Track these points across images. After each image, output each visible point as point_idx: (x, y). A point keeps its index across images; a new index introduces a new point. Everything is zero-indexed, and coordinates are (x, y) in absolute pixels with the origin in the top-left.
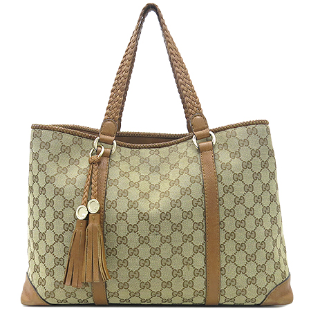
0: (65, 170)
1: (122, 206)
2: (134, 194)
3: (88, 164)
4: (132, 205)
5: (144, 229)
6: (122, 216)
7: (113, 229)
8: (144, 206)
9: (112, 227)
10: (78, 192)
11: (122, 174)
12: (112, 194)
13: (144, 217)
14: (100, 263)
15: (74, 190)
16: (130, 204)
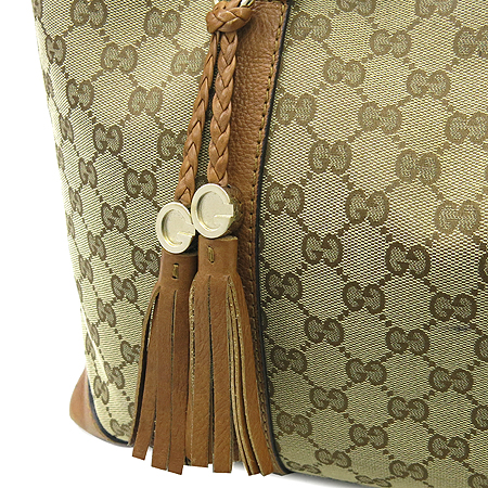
0: (128, 59)
1: (325, 209)
2: (374, 163)
3: (206, 36)
4: (366, 209)
5: (407, 303)
6: (325, 250)
7: (293, 291)
8: (414, 217)
9: (286, 282)
10: (168, 145)
11: (336, 71)
12: (288, 158)
13: (410, 260)
14: (237, 413)
15: (155, 138)
16: (358, 203)
